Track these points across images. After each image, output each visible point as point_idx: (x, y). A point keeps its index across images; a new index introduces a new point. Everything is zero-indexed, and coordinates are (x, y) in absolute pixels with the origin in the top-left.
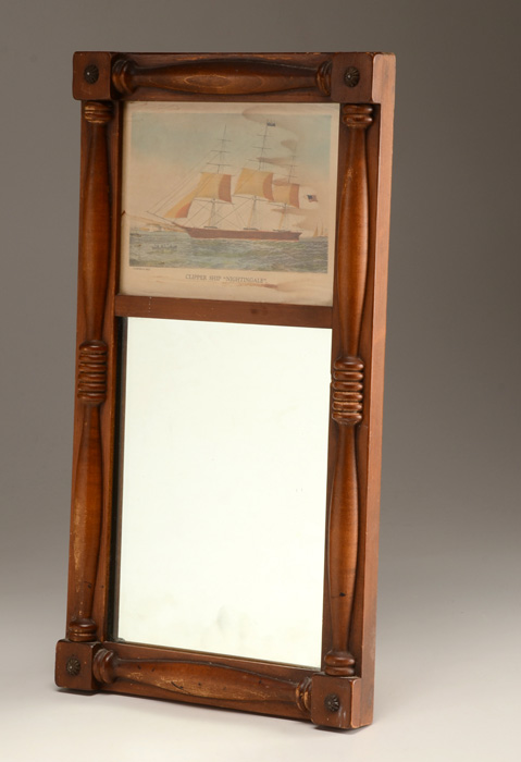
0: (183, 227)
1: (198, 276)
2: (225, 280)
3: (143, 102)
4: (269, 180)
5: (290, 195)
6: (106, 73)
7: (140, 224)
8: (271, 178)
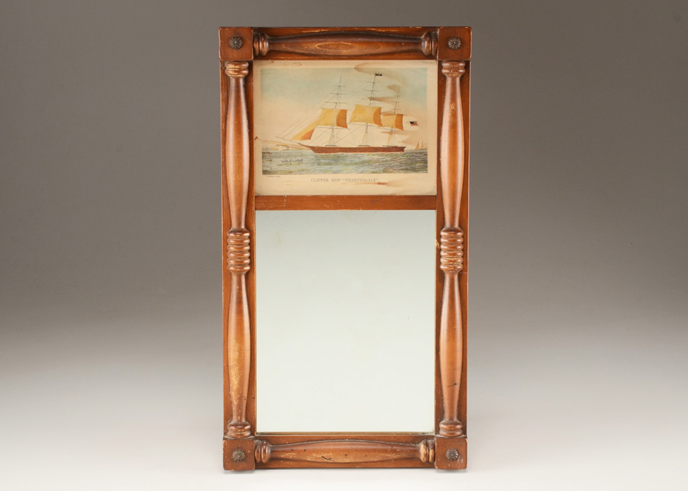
0: (307, 146)
1: (321, 179)
2: (344, 181)
3: (270, 61)
4: (378, 112)
5: (396, 122)
6: (249, 42)
7: (270, 146)
8: (380, 111)
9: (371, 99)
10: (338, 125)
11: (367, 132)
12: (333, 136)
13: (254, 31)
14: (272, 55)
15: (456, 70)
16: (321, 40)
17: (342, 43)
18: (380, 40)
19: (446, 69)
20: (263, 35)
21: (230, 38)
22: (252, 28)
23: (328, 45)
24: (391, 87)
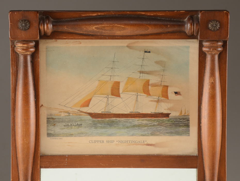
0: (86, 113)
1: (98, 141)
2: (117, 143)
3: (54, 40)
4: (147, 83)
5: (162, 92)
6: (35, 24)
7: (54, 112)
8: (149, 82)
9: (141, 72)
10: (113, 94)
11: (137, 101)
12: (107, 104)
13: (39, 15)
14: (55, 35)
15: (215, 48)
16: (98, 22)
17: (116, 25)
18: (149, 23)
19: (206, 47)
20: (47, 18)
21: (19, 21)
22: (37, 12)
23: (104, 27)
24: (157, 62)
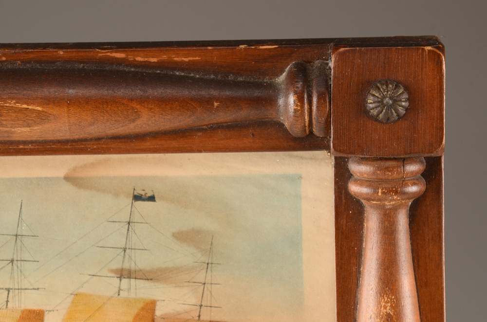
8: (153, 311)
9: (123, 274)
15: (395, 188)
17: (12, 103)
18: (138, 92)
19: (361, 182)
24: (185, 237)
